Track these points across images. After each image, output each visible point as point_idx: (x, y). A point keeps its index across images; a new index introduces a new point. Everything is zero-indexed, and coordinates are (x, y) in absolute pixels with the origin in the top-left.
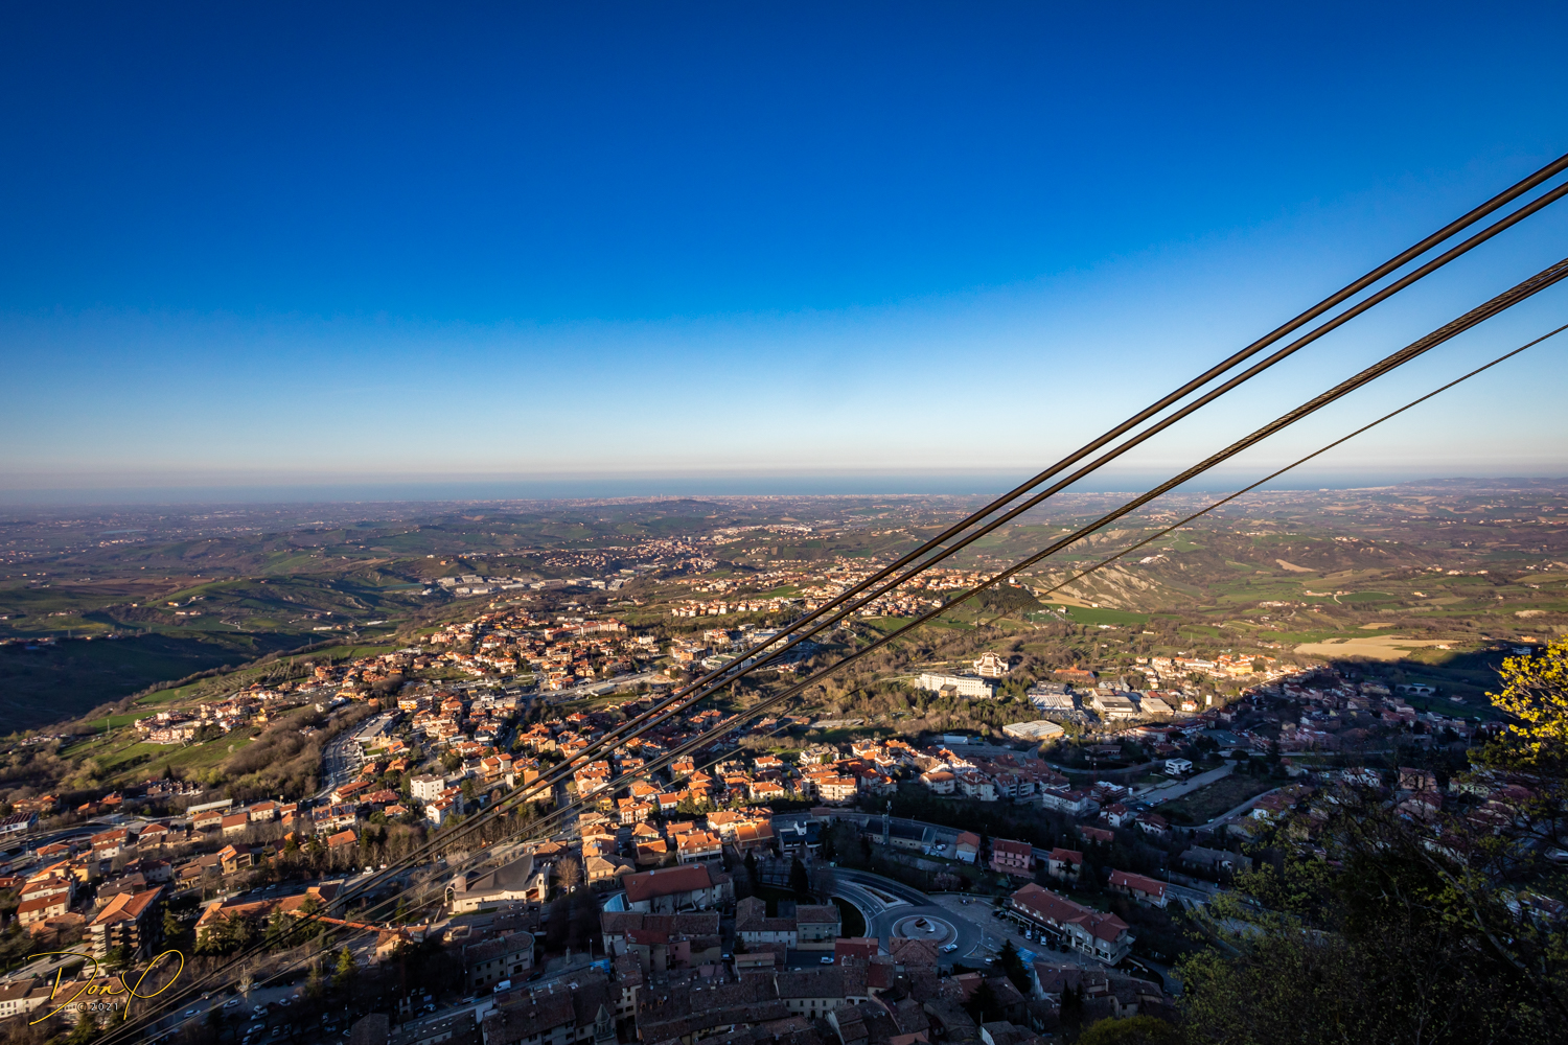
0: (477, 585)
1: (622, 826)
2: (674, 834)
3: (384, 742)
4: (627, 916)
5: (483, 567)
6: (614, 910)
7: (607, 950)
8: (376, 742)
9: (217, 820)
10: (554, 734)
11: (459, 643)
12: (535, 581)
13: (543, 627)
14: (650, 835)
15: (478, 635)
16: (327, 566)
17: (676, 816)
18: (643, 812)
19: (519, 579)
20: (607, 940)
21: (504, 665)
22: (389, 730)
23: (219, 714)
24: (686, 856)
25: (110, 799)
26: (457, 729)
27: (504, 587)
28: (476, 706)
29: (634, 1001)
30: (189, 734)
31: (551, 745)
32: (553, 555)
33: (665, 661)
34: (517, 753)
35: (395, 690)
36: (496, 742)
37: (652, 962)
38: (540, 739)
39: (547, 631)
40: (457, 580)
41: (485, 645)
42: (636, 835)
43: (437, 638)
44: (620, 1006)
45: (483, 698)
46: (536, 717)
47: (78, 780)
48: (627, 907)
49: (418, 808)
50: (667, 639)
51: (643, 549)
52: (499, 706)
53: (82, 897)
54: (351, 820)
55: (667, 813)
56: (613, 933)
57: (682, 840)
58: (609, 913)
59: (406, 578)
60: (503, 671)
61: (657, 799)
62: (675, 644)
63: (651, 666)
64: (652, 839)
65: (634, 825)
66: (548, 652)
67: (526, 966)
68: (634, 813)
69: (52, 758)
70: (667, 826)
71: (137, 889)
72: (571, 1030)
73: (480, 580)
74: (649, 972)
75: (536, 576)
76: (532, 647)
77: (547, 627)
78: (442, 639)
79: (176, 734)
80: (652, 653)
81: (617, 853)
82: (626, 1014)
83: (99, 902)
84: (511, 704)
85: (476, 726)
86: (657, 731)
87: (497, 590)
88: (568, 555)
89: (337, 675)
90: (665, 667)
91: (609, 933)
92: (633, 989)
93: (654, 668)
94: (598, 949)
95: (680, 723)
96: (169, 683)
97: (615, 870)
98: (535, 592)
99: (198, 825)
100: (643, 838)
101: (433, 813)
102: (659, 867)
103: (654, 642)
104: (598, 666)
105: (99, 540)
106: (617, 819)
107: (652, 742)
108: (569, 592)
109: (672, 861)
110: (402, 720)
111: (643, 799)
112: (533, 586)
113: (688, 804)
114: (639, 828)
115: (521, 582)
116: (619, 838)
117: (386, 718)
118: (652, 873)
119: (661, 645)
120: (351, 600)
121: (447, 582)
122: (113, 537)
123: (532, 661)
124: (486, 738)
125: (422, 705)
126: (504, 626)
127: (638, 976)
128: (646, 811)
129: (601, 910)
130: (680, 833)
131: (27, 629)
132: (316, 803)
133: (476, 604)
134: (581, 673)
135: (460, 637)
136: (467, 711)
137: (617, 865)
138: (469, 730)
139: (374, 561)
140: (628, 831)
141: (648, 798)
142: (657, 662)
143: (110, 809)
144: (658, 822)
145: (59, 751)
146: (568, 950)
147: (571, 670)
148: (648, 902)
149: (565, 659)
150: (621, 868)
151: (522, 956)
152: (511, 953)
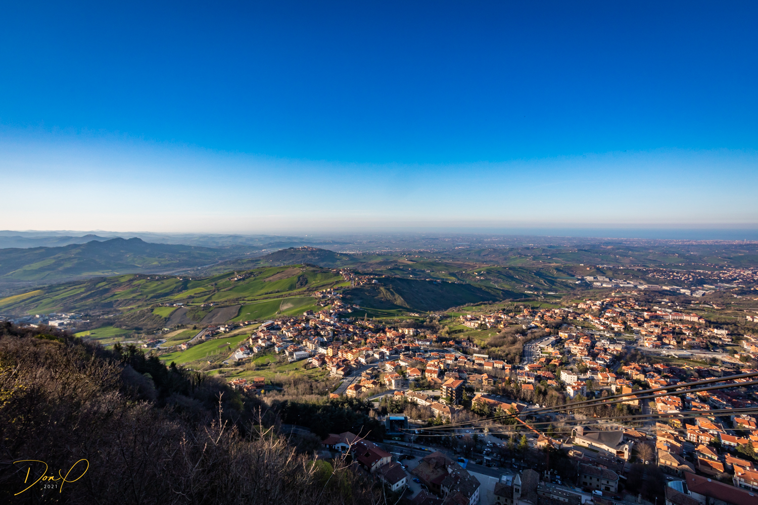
0: (606, 282)
1: (687, 441)
2: (732, 464)
3: (550, 350)
4: (686, 497)
5: (610, 273)
6: (676, 488)
8: (545, 349)
9: (482, 362)
10: (644, 372)
11: (592, 310)
12: (641, 284)
13: (643, 310)
14: (710, 456)
15: (604, 308)
16: (533, 264)
17: (734, 452)
18: (706, 439)
19: (631, 282)
21: (617, 327)
22: (553, 345)
23: (487, 320)
24: (741, 483)
25: (451, 342)
26: (587, 353)
27: (621, 285)
28: (598, 344)
30: (476, 325)
31: (641, 377)
32: (655, 271)
33: (736, 348)
34: (619, 375)
35: (558, 327)
36: (608, 366)
38: (634, 372)
39: (645, 313)
40: (594, 278)
41: (607, 314)
42: (698, 451)
43: (581, 306)
45: (603, 341)
46: (633, 358)
47: (443, 332)
48: (686, 492)
49: (562, 386)
50: (740, 335)
51: (724, 274)
52: (612, 347)
53: (441, 374)
54: (532, 380)
55: (727, 448)
57: (739, 471)
58: (671, 489)
59: (568, 274)
60: (616, 330)
61: (718, 435)
62: (747, 340)
63: (723, 349)
64: (711, 459)
65: (698, 444)
66: (645, 325)
67: (612, 490)
68: (698, 437)
69: (437, 323)
70: (726, 456)
71: (456, 378)
73: (607, 280)
75: (642, 282)
76: (635, 320)
77: (646, 311)
78: (584, 307)
79: (472, 324)
80: (725, 341)
81: (681, 455)
83: (445, 378)
84: (619, 348)
85: (597, 354)
86: (723, 392)
87: (617, 286)
88: (665, 272)
89: (533, 314)
90: (736, 352)
91: (670, 501)
93: (725, 351)
95: (745, 393)
96: (472, 304)
97: (679, 465)
98: (640, 290)
99: (476, 362)
100: (704, 456)
101: (570, 391)
102: (716, 479)
103: (728, 335)
104: (679, 340)
105: (455, 246)
106: (684, 435)
107: (718, 397)
108: (663, 293)
109: (730, 481)
110: (559, 342)
111: (706, 431)
112: (640, 287)
113: (747, 448)
114: (700, 447)
115: (632, 284)
116: (684, 447)
117: (553, 339)
118: (710, 480)
119: (734, 337)
120: (542, 281)
121: (589, 279)
122: (459, 246)
123: (634, 328)
124: (602, 362)
125: (570, 337)
126: (619, 306)
128: (708, 439)
129: (666, 484)
130: (738, 465)
131: (434, 276)
132: (519, 368)
133: (605, 292)
134: (667, 342)
135: (593, 307)
136: (593, 345)
137: (681, 463)
138: (594, 356)
139: (554, 264)
140: (691, 446)
141: (711, 432)
142: (729, 348)
143: (450, 346)
144: (717, 450)
145: (439, 321)
146: (640, 495)
147: (660, 338)
148: (704, 497)
149: (656, 331)
150: (683, 466)
151: (611, 483)
152: (604, 478)
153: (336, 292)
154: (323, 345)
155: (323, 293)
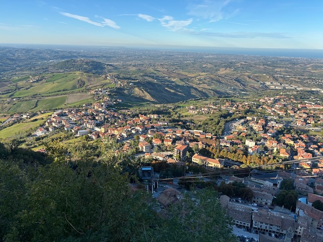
0: (278, 85)
3: (241, 127)
4: (306, 205)
5: (280, 79)
6: (302, 201)
7: (296, 212)
8: (238, 126)
9: (199, 135)
10: (295, 140)
12: (299, 87)
13: (298, 103)
15: (276, 101)
19: (293, 86)
20: (297, 210)
21: (281, 113)
22: (242, 124)
25: (180, 123)
26: (262, 129)
27: (287, 88)
28: (269, 124)
29: (302, 232)
30: (196, 112)
31: (292, 143)
32: (308, 79)
34: (279, 141)
35: (247, 112)
36: (273, 137)
37: (312, 223)
38: (289, 139)
39: (299, 105)
40: (271, 83)
41: (276, 106)
43: (262, 100)
44: (296, 230)
45: (272, 122)
46: (289, 132)
48: (307, 203)
49: (246, 148)
52: (277, 125)
53: (174, 142)
54: (229, 145)
56: (300, 209)
58: (300, 202)
59: (255, 80)
60: (280, 115)
66: (298, 112)
67: (269, 204)
71: (183, 144)
72: (279, 228)
73: (279, 84)
74: (310, 225)
75: (300, 85)
76: (293, 109)
82: (298, 234)
83: (176, 144)
84: (281, 126)
85: (268, 130)
87: (284, 88)
88: (314, 79)
89: (232, 105)
91: (298, 208)
92: (303, 228)
94: (294, 210)
96: (194, 99)
98: (298, 91)
101: (250, 150)
104: (316, 121)
108: (312, 92)
110: (246, 122)
112: (298, 89)
117: (242, 121)
118: (320, 196)
120: (239, 84)
121: (268, 83)
123: (291, 114)
124: (270, 135)
125: (253, 119)
126: (284, 101)
127: (306, 224)
129: (298, 200)
132: (221, 138)
133: (276, 92)
134: (309, 122)
135: (269, 102)
136: (266, 125)
138: (266, 131)
139: (247, 74)
143: (179, 125)
146: (283, 206)
147: (305, 120)
149: (304, 116)
151: (268, 201)
152: (265, 198)
153: (105, 91)
154: (98, 125)
155: (96, 91)
